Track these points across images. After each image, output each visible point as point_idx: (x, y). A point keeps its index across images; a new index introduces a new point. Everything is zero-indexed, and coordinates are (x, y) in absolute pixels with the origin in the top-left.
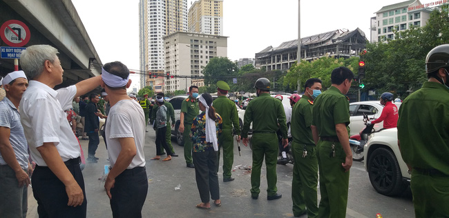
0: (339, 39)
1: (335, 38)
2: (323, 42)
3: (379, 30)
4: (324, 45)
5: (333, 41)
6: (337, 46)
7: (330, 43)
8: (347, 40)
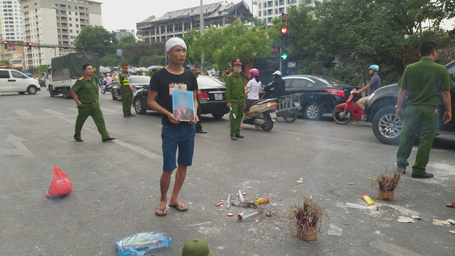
0: (225, 10)
1: (221, 9)
2: (209, 14)
3: (260, 4)
4: (210, 17)
5: (220, 13)
6: (224, 19)
7: (216, 14)
8: (233, 13)
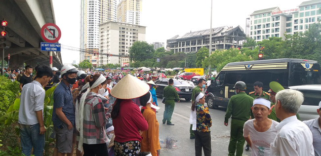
0: (226, 32)
1: (223, 31)
2: (215, 34)
3: (252, 27)
4: (215, 36)
5: (222, 34)
6: (225, 38)
7: (220, 35)
8: (232, 34)
